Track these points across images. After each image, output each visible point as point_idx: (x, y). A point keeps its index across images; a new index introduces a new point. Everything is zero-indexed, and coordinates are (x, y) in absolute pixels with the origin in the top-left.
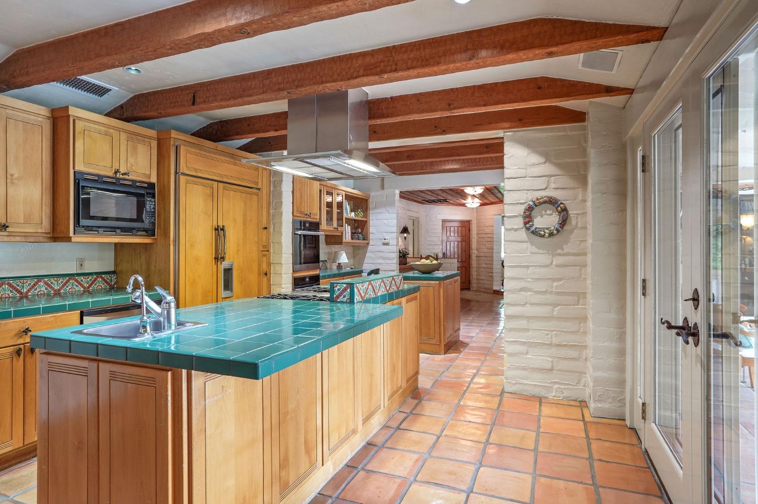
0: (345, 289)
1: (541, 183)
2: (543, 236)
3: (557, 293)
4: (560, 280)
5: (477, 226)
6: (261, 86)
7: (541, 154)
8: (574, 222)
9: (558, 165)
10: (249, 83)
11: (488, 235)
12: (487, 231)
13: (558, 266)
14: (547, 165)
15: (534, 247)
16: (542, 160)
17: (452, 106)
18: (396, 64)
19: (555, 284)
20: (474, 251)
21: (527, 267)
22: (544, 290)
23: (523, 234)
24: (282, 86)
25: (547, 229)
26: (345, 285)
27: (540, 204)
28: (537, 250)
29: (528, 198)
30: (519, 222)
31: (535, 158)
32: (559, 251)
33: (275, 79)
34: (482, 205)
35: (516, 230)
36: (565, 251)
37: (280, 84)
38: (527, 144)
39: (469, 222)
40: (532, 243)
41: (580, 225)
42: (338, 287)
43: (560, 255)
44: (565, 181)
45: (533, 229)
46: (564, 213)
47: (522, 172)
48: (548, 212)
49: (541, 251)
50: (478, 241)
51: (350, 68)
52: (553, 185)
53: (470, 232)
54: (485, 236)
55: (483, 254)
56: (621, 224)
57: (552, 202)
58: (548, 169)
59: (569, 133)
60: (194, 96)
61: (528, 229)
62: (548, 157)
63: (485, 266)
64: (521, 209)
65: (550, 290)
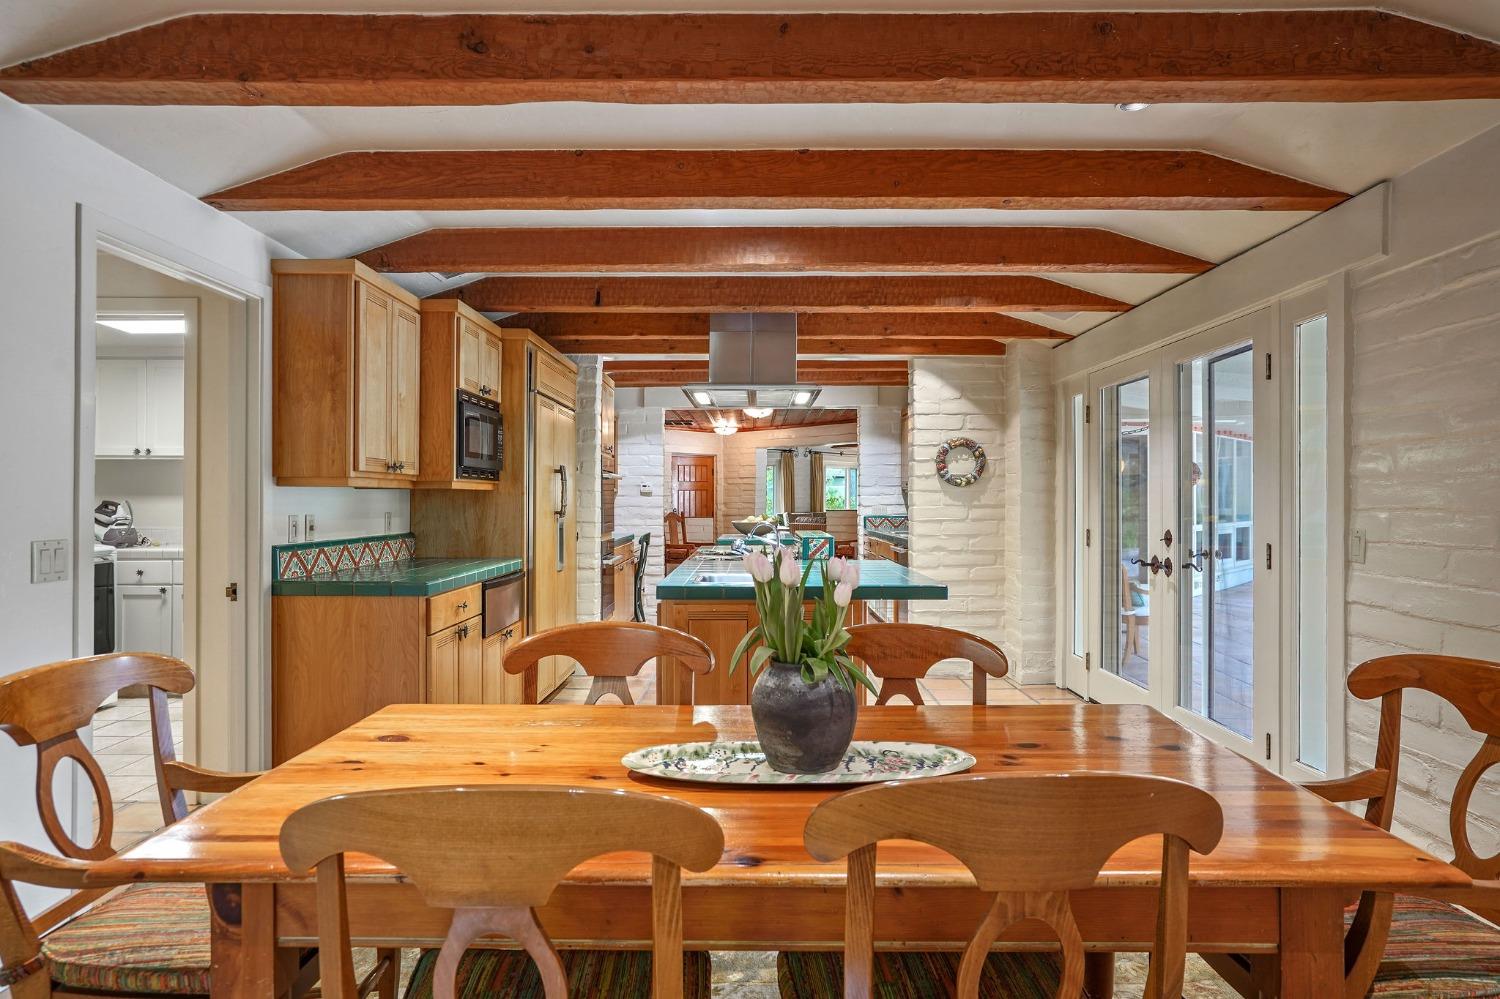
0: (823, 545)
1: (956, 422)
2: (959, 485)
3: (973, 552)
4: (975, 536)
5: (724, 465)
6: (708, 295)
7: (956, 387)
8: (991, 469)
9: (976, 403)
10: (689, 290)
11: (745, 481)
12: (743, 472)
13: (974, 520)
14: (963, 401)
15: (947, 498)
16: (958, 395)
17: (888, 331)
18: (886, 297)
19: (971, 542)
21: (941, 521)
22: (959, 549)
23: (935, 483)
24: (738, 300)
25: (964, 476)
26: (823, 540)
27: (956, 446)
28: (950, 502)
29: (942, 438)
30: (932, 468)
31: (949, 393)
32: (976, 503)
33: (728, 291)
35: (927, 477)
36: (983, 502)
37: (736, 297)
38: (940, 374)
39: (712, 457)
40: (946, 493)
41: (997, 473)
42: (814, 543)
43: (975, 507)
44: (981, 421)
45: (948, 476)
46: (981, 457)
47: (934, 408)
48: (964, 456)
49: (956, 503)
50: (726, 489)
51: (830, 293)
52: (969, 426)
53: (713, 474)
54: (740, 481)
55: (733, 511)
56: (1051, 473)
57: (968, 445)
58: (963, 406)
59: (987, 366)
60: (598, 294)
61: (942, 476)
62: (964, 391)
64: (934, 452)
65: (965, 549)
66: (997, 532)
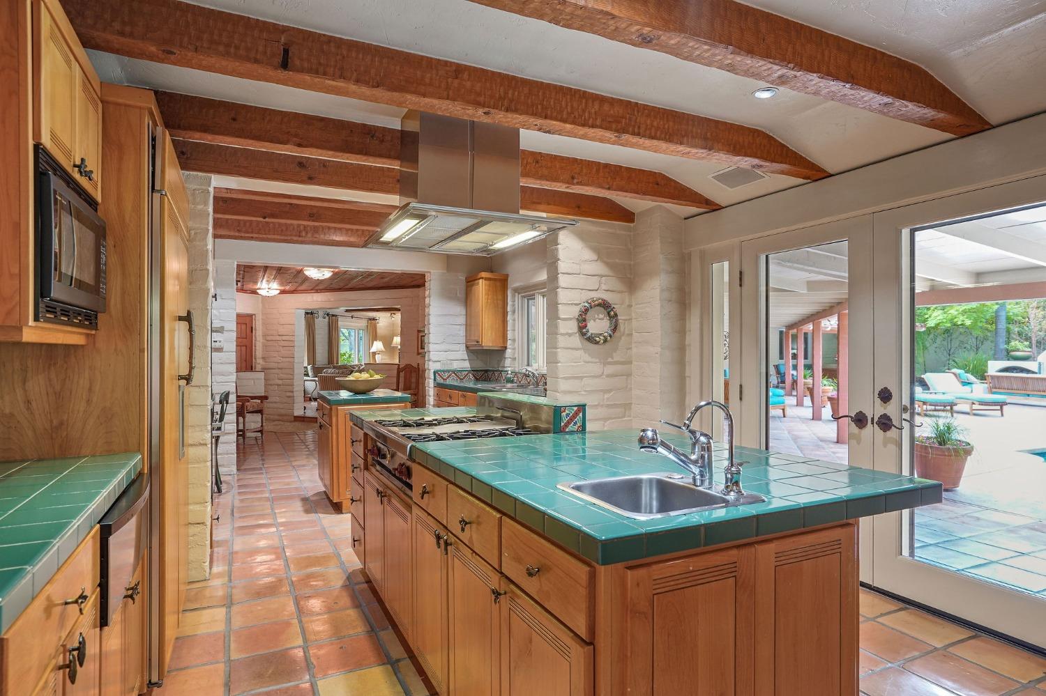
0: (576, 414)
1: (593, 283)
2: (597, 343)
3: (608, 406)
4: (609, 391)
5: (263, 324)
7: (596, 250)
8: (622, 329)
9: (607, 264)
11: (284, 338)
12: (282, 330)
13: (608, 376)
14: (599, 263)
15: (587, 355)
16: (595, 257)
18: (639, 127)
19: (606, 396)
20: (258, 361)
21: (581, 378)
22: (596, 403)
23: (576, 340)
25: (601, 334)
26: (575, 408)
27: (595, 306)
28: (589, 359)
29: (582, 298)
30: (573, 327)
31: (588, 255)
32: (610, 360)
33: (468, 84)
34: (283, 292)
35: (570, 335)
36: (615, 359)
37: (479, 94)
38: (582, 236)
39: (251, 316)
40: (585, 350)
41: (627, 332)
42: (567, 412)
43: (610, 363)
44: (614, 283)
45: (589, 334)
46: (613, 317)
47: (575, 268)
48: (601, 316)
49: (594, 360)
50: (265, 346)
52: (604, 287)
53: (252, 331)
54: (278, 338)
55: (272, 365)
57: (605, 305)
58: (599, 268)
59: (618, 232)
61: (583, 334)
62: (602, 254)
63: (280, 382)
64: (575, 311)
65: (602, 403)
66: (627, 387)
